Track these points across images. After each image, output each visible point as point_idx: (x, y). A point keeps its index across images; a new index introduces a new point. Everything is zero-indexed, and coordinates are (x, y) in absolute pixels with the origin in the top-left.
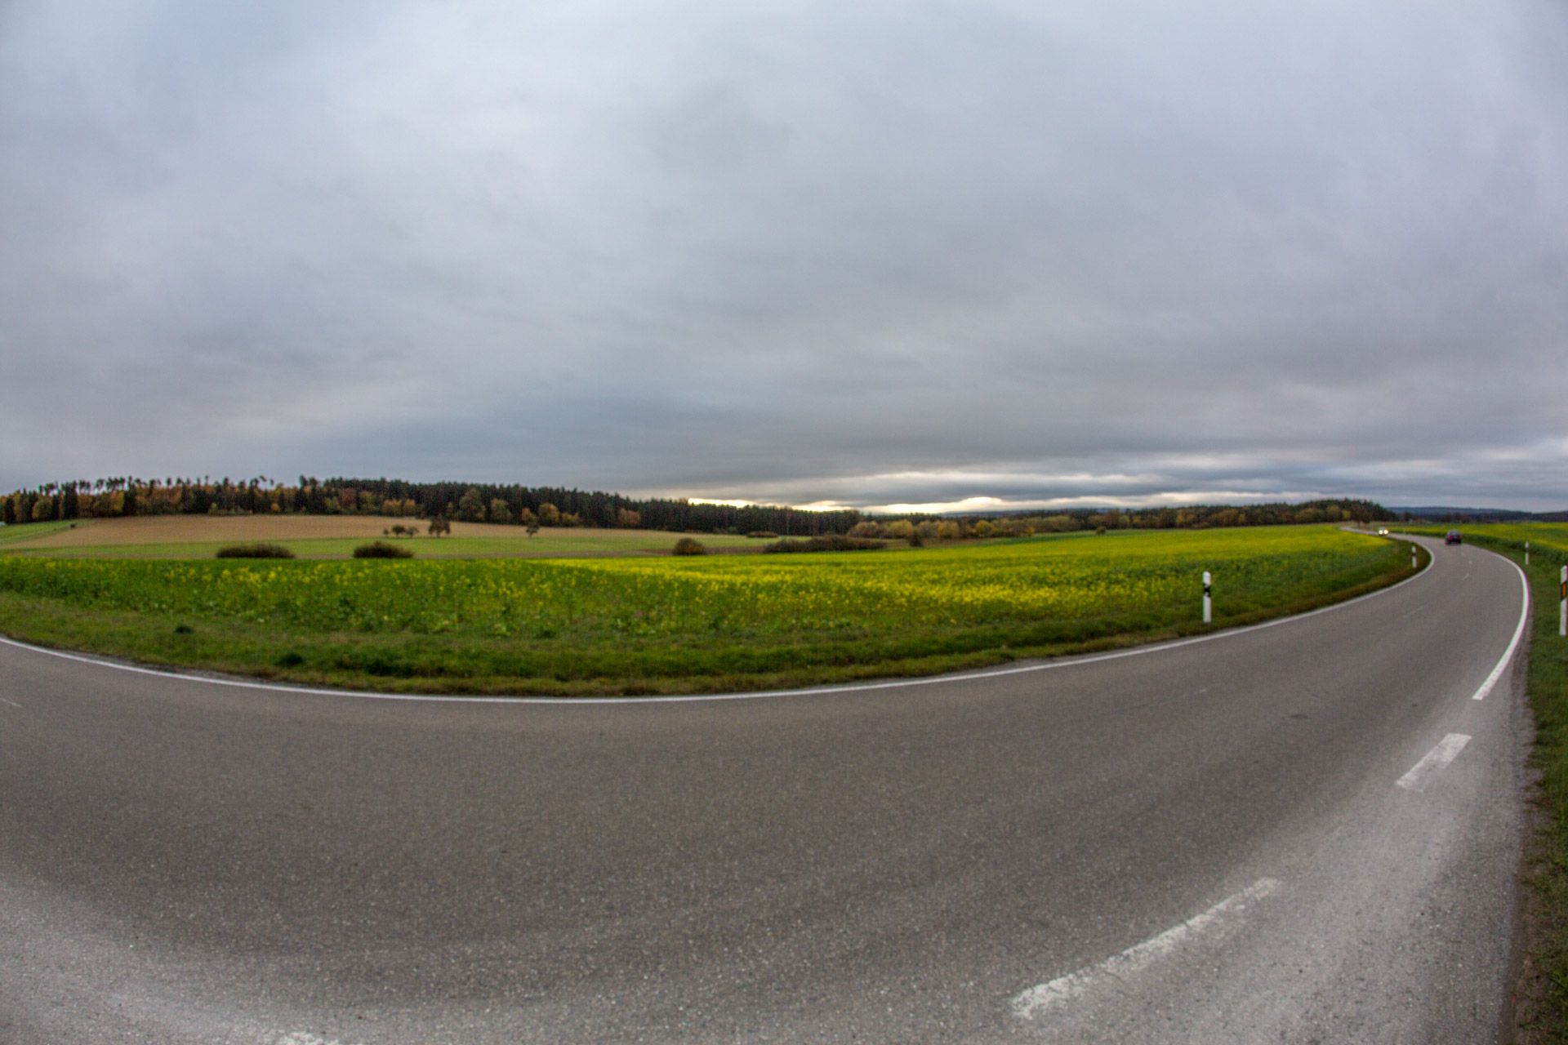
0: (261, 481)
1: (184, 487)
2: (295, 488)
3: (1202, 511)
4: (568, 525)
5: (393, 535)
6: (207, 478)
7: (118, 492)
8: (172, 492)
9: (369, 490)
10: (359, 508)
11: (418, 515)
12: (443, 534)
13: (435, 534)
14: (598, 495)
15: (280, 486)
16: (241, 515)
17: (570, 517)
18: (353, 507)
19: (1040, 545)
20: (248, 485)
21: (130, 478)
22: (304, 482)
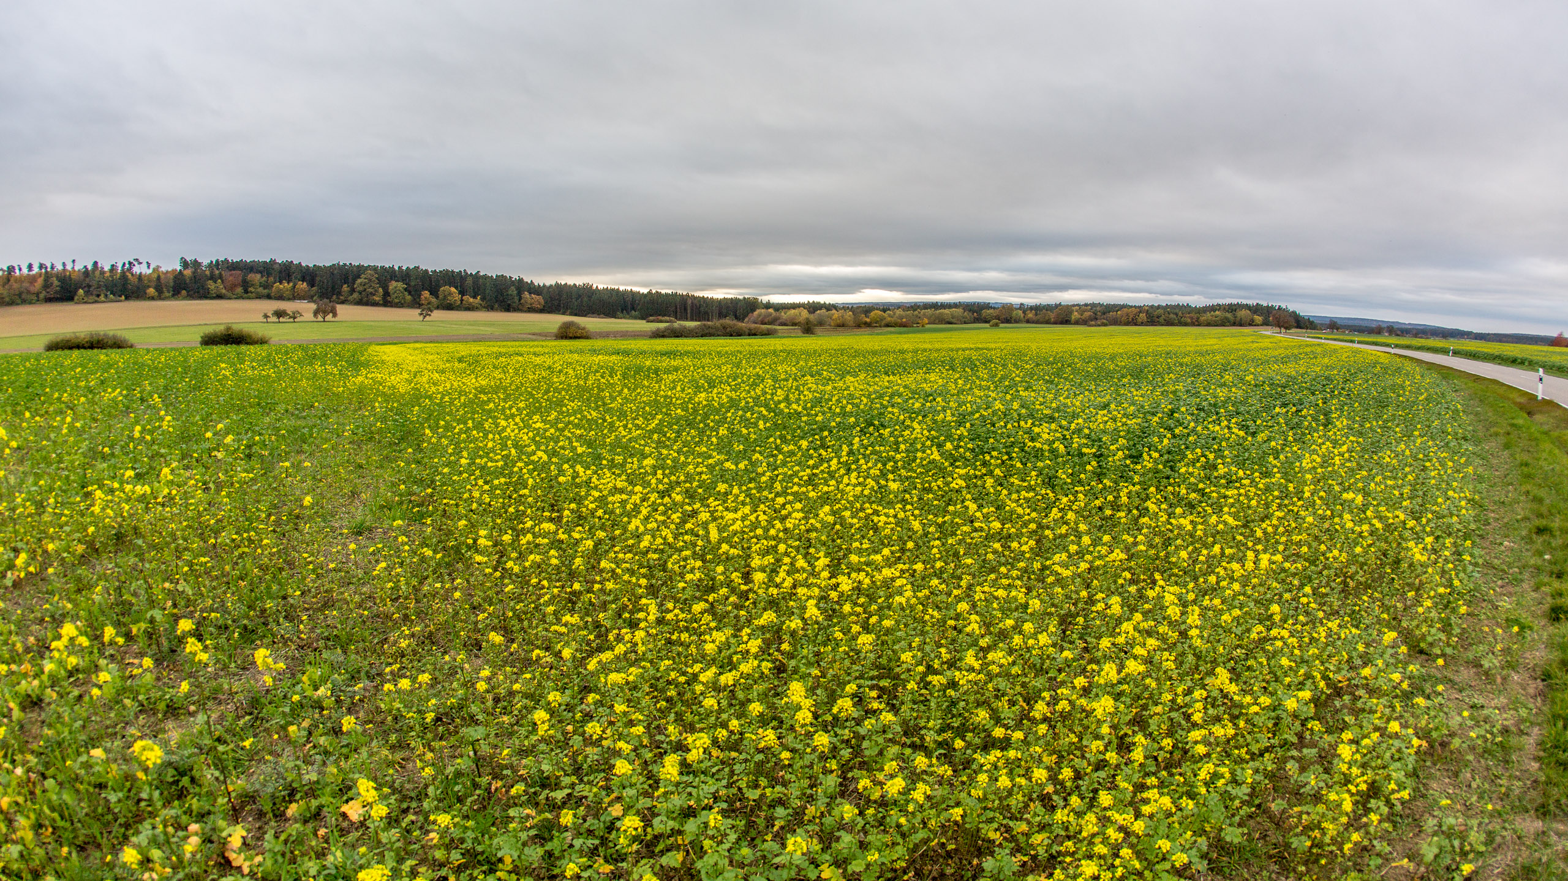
0: (136, 264)
1: (47, 272)
2: (174, 271)
4: (470, 308)
5: (275, 319)
6: (74, 262)
8: (33, 279)
10: (246, 291)
11: (302, 298)
12: (329, 317)
13: (320, 318)
14: (501, 278)
15: (156, 270)
16: (112, 301)
17: (471, 300)
18: (239, 290)
20: (120, 269)
22: (185, 264)
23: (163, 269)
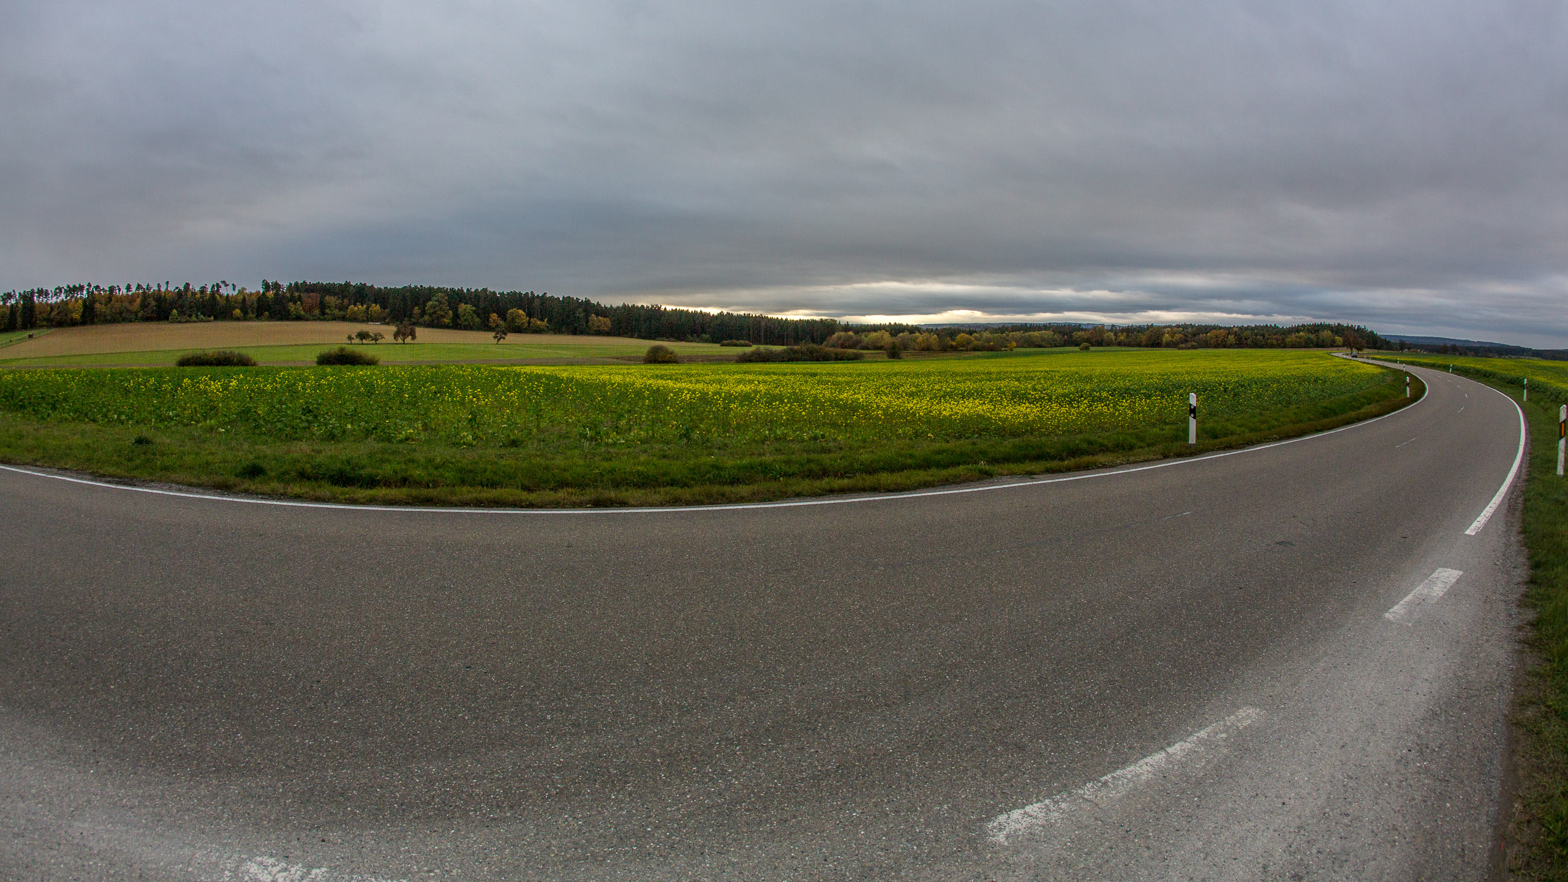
0: (223, 285)
1: (144, 293)
2: (257, 293)
3: (1190, 330)
4: (537, 331)
5: (357, 341)
6: (167, 283)
7: (77, 300)
8: (131, 299)
9: (335, 294)
10: (323, 313)
11: (383, 320)
12: (409, 339)
13: (400, 341)
14: (568, 300)
15: (241, 292)
16: (202, 321)
17: (539, 322)
18: (317, 312)
19: (1022, 360)
20: (209, 290)
21: (89, 285)
22: (267, 286)
23: (248, 291)
